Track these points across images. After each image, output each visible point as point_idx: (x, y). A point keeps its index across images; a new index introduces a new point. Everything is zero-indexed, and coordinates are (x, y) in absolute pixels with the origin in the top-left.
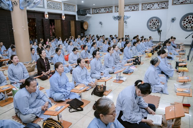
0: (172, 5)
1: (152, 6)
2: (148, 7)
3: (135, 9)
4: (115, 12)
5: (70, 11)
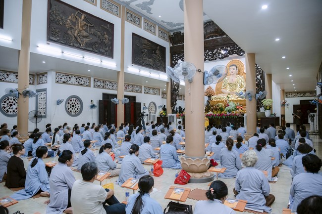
1: (6, 76)
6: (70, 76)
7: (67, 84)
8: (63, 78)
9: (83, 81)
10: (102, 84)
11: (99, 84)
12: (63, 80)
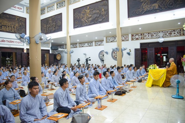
0: (106, 43)
2: (99, 44)
3: (91, 45)
4: (79, 47)
5: (45, 47)
6: (115, 37)
7: (113, 42)
8: (111, 39)
9: (124, 38)
10: (140, 37)
11: (137, 37)
12: (111, 40)
